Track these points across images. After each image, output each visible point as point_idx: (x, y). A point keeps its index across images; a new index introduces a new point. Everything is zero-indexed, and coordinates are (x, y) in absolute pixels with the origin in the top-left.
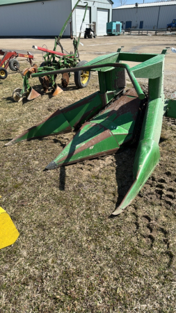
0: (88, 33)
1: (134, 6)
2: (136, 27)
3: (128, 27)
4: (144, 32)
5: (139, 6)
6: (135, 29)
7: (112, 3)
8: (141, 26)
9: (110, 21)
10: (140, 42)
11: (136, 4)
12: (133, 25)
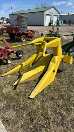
0: (50, 24)
1: (67, 14)
2: (68, 22)
3: (65, 22)
4: (72, 24)
5: (69, 14)
6: (67, 23)
7: (59, 13)
8: (70, 22)
9: (58, 20)
10: (71, 28)
11: (68, 14)
12: (67, 21)
